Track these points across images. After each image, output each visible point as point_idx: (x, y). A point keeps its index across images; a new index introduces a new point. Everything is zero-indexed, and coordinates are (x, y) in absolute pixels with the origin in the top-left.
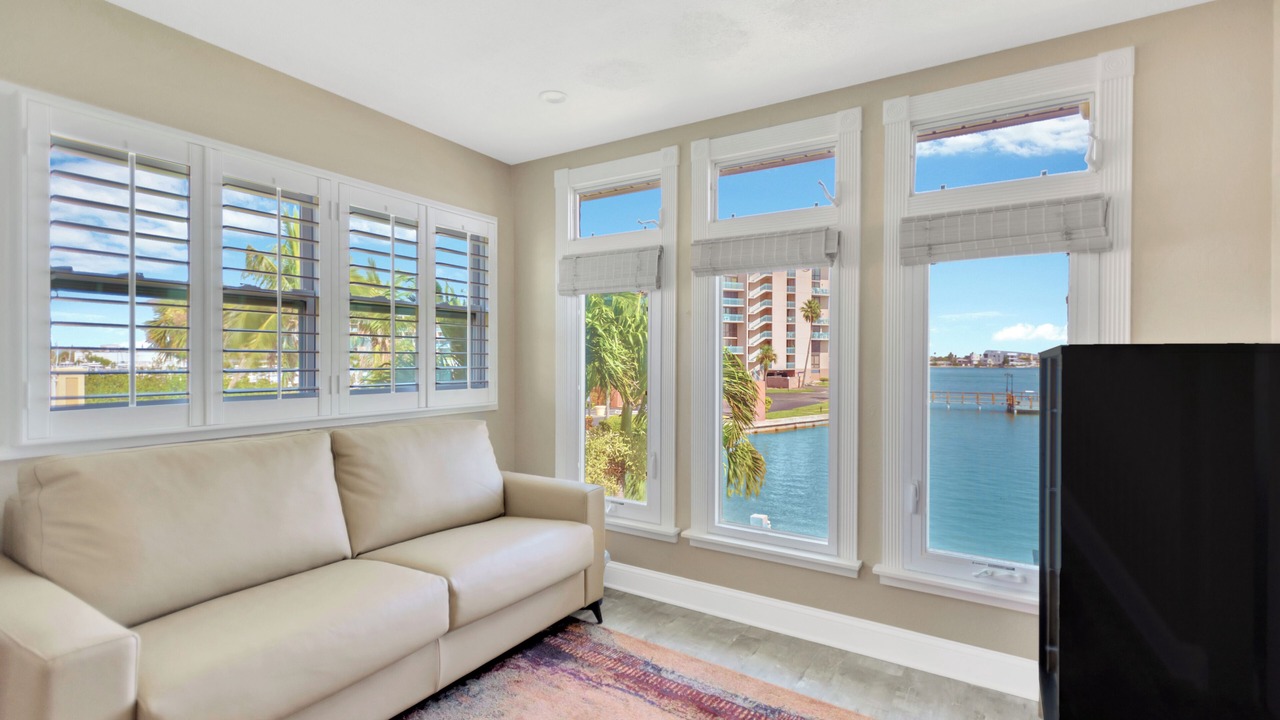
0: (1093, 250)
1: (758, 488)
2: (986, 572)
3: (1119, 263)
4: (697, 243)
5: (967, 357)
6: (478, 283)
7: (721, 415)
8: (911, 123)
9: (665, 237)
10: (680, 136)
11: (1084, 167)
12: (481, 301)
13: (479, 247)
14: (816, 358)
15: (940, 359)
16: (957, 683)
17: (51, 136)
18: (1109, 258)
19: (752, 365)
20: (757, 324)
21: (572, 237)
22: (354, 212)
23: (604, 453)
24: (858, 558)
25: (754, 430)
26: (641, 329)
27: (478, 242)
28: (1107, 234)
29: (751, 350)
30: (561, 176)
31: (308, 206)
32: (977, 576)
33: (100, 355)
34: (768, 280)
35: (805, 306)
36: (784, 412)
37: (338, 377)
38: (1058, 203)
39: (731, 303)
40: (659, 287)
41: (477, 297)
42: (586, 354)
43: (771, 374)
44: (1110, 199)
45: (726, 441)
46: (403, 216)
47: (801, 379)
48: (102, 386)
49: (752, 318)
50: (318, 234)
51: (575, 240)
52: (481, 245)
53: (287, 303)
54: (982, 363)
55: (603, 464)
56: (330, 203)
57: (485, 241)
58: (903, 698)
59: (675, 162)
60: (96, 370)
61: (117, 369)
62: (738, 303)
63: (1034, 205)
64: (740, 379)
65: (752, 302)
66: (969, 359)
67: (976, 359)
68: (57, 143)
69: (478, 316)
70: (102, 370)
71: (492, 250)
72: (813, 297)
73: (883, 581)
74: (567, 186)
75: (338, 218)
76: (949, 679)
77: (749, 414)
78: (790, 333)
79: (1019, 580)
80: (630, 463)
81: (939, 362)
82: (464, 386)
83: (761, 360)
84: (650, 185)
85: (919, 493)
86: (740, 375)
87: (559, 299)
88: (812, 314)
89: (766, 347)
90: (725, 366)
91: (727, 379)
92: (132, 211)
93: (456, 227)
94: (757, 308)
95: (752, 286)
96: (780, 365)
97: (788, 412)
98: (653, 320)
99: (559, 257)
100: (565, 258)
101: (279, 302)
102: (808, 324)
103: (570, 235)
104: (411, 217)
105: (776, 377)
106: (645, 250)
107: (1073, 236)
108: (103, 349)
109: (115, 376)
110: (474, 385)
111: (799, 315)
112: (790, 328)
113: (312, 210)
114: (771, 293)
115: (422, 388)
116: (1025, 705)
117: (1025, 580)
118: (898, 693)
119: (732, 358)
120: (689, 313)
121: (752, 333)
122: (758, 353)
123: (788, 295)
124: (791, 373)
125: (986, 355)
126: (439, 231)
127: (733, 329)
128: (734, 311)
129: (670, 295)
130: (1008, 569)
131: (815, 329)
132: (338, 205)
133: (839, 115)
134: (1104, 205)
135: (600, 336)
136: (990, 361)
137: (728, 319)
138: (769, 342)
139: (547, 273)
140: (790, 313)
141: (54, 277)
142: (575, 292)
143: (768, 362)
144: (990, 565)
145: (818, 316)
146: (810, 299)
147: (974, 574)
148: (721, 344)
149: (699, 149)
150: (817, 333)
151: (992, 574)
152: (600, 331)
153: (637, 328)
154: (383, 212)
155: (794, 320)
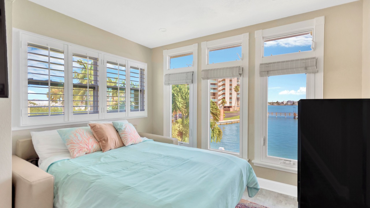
0: (313, 73)
1: (220, 140)
2: (283, 162)
3: (320, 76)
4: (203, 70)
5: (282, 102)
6: (142, 82)
7: (210, 119)
8: (263, 37)
9: (194, 69)
10: (198, 41)
11: (311, 50)
12: (143, 87)
13: (142, 71)
14: (238, 102)
15: (274, 103)
16: (275, 192)
17: (28, 43)
18: (317, 75)
19: (219, 105)
20: (221, 93)
21: (168, 69)
22: (108, 62)
23: (177, 129)
24: (248, 158)
25: (220, 123)
26: (187, 94)
27: (142, 70)
28: (317, 68)
29: (219, 100)
30: (165, 52)
31: (95, 61)
32: (280, 163)
33: (33, 102)
34: (224, 80)
35: (235, 88)
36: (229, 118)
37: (104, 108)
38: (303, 59)
39: (213, 87)
40: (192, 83)
41: (142, 86)
42: (172, 102)
43: (225, 107)
44: (317, 58)
45: (211, 126)
46: (121, 63)
47: (234, 109)
48: (34, 110)
49: (219, 91)
50: (99, 69)
51: (169, 69)
52: (143, 71)
53: (90, 88)
54: (287, 104)
55: (176, 133)
56: (102, 60)
57: (144, 70)
58: (260, 197)
59: (197, 48)
60: (32, 106)
61: (38, 106)
62: (215, 87)
63: (297, 60)
64: (215, 108)
65: (219, 86)
66: (283, 103)
67: (285, 103)
68: (29, 45)
69: (142, 91)
70: (34, 106)
71: (146, 73)
72: (237, 85)
73: (255, 165)
74: (167, 55)
75: (104, 64)
76: (273, 192)
77: (218, 119)
78: (231, 95)
79: (292, 164)
80: (184, 132)
81: (274, 104)
82: (138, 110)
83: (222, 103)
84: (190, 54)
85: (265, 140)
86: (215, 107)
87: (164, 86)
88: (237, 90)
89: (224, 99)
90: (211, 105)
91: (212, 109)
92: (49, 63)
93: (136, 66)
94: (221, 88)
95: (220, 82)
96: (228, 105)
97: (230, 118)
98: (191, 92)
99: (164, 74)
100: (166, 75)
101: (88, 87)
102: (236, 93)
103: (168, 68)
104: (123, 63)
105: (226, 108)
106: (188, 72)
107: (307, 69)
108: (34, 100)
109: (38, 108)
110: (141, 110)
111: (233, 90)
112: (231, 94)
113: (96, 62)
114: (225, 84)
115: (127, 111)
116: (294, 198)
117: (294, 164)
118: (258, 195)
119: (213, 103)
120: (201, 90)
121: (219, 95)
122: (221, 101)
123: (230, 84)
124: (231, 107)
125: (288, 102)
126: (131, 67)
127: (214, 94)
128: (214, 89)
129: (196, 85)
130: (289, 161)
131: (238, 94)
132: (104, 60)
133: (243, 35)
134: (316, 60)
135: (175, 96)
136: (289, 103)
137: (212, 91)
138: (224, 98)
139: (161, 79)
140: (231, 89)
141: (29, 81)
142: (169, 84)
143: (224, 104)
144: (284, 160)
145: (239, 90)
146: (236, 85)
147: (280, 162)
148: (210, 99)
149: (204, 44)
150: (238, 95)
151: (285, 162)
152: (175, 95)
153: (186, 94)
154: (116, 62)
155: (232, 92)
